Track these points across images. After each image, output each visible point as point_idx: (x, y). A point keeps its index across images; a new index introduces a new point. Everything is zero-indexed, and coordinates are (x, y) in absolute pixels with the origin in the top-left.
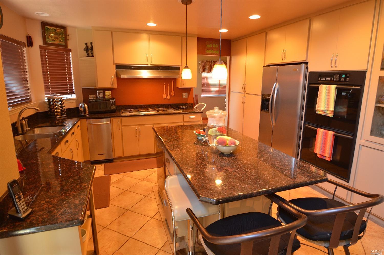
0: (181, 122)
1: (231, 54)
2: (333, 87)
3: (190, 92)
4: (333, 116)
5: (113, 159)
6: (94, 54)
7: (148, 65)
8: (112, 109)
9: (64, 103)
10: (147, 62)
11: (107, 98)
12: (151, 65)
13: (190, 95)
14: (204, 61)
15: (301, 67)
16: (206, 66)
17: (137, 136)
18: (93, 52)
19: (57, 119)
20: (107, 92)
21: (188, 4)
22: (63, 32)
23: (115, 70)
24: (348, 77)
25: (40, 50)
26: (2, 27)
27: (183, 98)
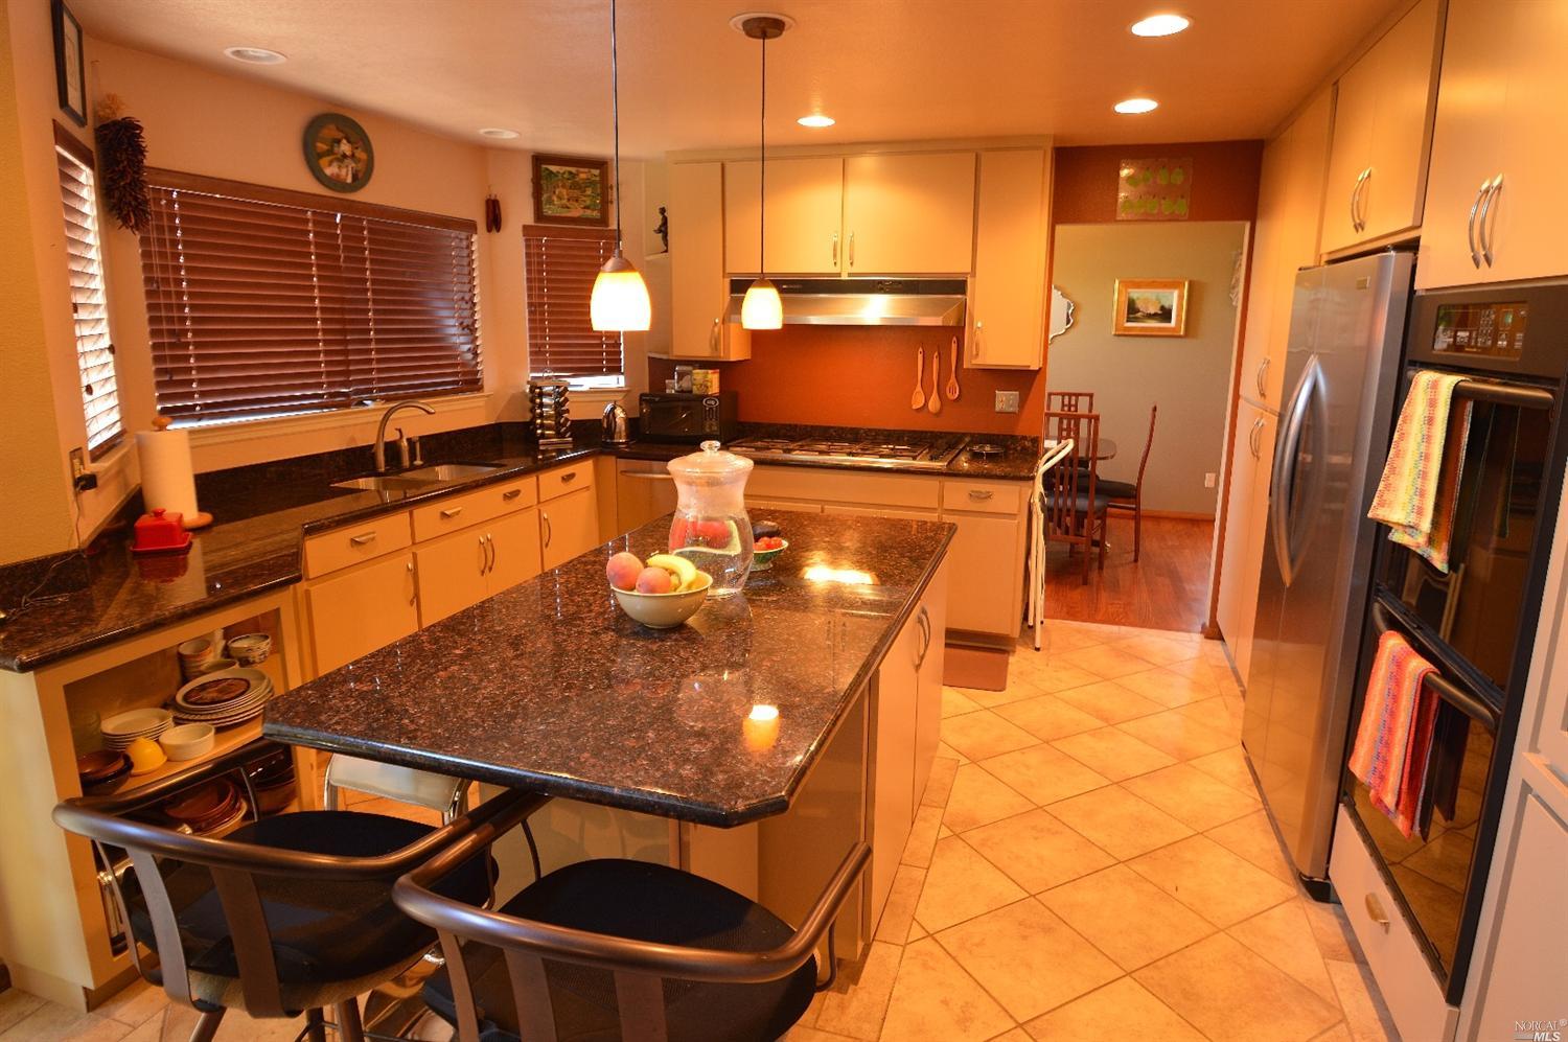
0: (934, 510)
2: (1446, 386)
3: (1030, 389)
7: (838, 274)
8: (708, 430)
9: (566, 400)
10: (836, 263)
12: (850, 275)
13: (1026, 407)
19: (541, 448)
20: (699, 374)
21: (770, 38)
22: (598, 179)
25: (526, 240)
26: (371, 181)
27: (997, 409)
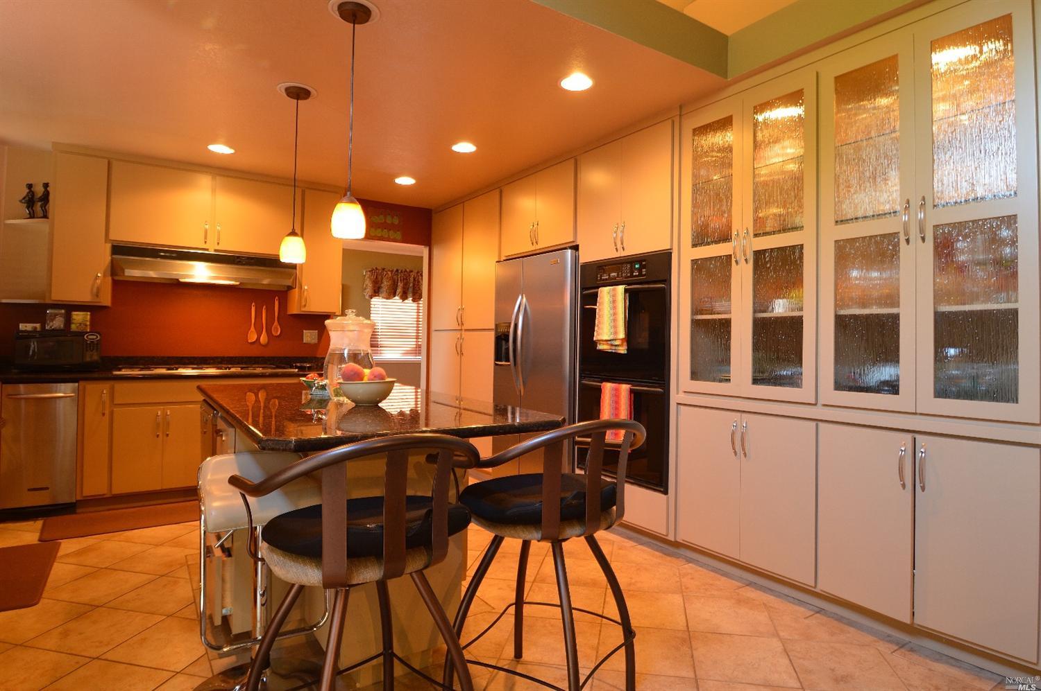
1: (433, 242)
2: (621, 289)
4: (627, 350)
5: (75, 503)
6: (50, 215)
7: (207, 250)
8: (88, 360)
10: (206, 242)
11: (77, 330)
12: (216, 250)
13: (323, 337)
14: (376, 268)
15: (564, 253)
16: (382, 283)
17: (158, 436)
18: (47, 207)
20: (77, 315)
21: (301, 99)
23: (110, 258)
24: (644, 267)
27: (304, 341)
